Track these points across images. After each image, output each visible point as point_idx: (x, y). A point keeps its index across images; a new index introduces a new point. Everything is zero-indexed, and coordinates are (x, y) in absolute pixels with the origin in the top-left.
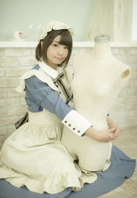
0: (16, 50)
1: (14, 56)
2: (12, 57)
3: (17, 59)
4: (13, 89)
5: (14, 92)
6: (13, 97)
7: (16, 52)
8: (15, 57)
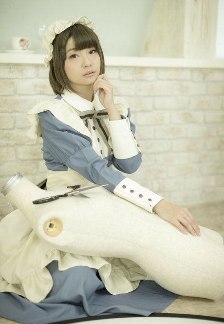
0: (10, 68)
1: (7, 78)
2: (4, 79)
3: (13, 83)
4: (6, 132)
5: (6, 137)
6: (5, 146)
7: (10, 71)
8: (10, 79)
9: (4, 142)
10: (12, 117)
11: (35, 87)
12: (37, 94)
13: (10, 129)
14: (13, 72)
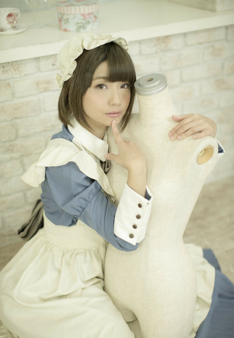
3: (8, 84)
9: (7, 156)
10: (12, 125)
11: (38, 85)
12: (41, 92)
13: (13, 140)
14: (7, 71)
